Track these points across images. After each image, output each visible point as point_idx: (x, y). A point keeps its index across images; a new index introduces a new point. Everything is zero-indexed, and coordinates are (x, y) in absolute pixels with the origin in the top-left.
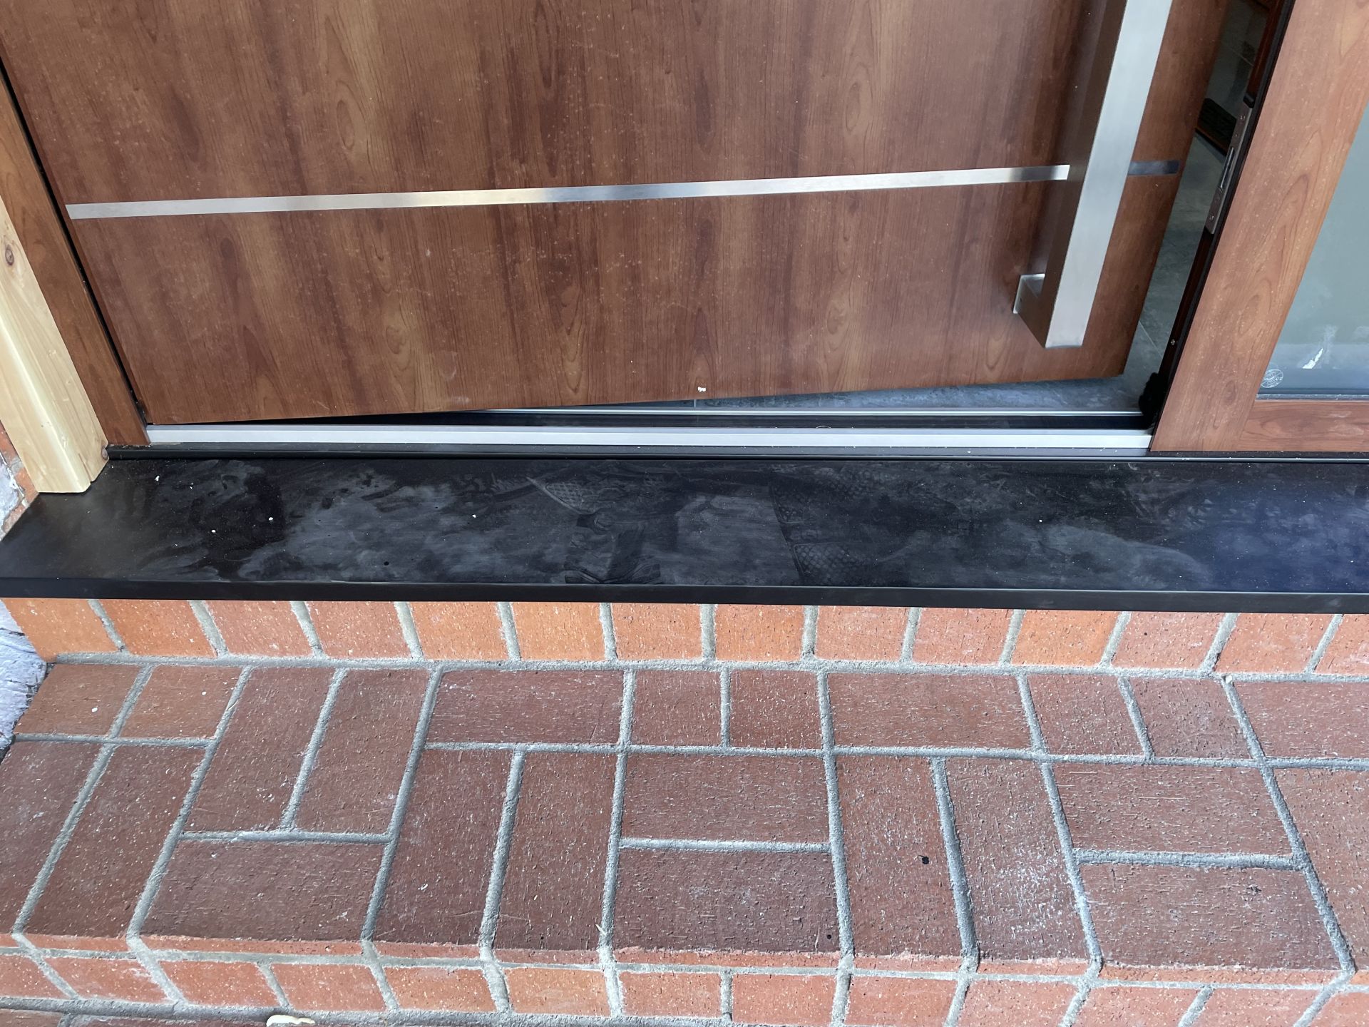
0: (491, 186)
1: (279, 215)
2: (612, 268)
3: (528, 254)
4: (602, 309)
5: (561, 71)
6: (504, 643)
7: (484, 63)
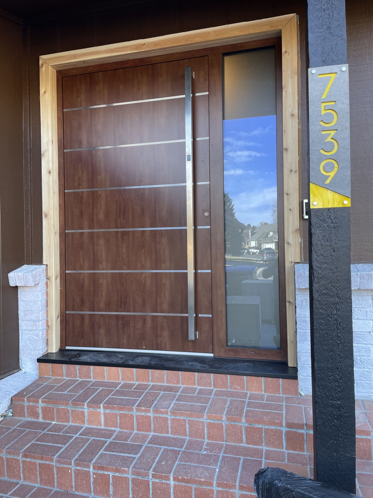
0: (117, 312)
1: (90, 314)
2: (131, 325)
3: (120, 322)
4: (130, 331)
5: (127, 297)
6: (105, 376)
7: (118, 296)
